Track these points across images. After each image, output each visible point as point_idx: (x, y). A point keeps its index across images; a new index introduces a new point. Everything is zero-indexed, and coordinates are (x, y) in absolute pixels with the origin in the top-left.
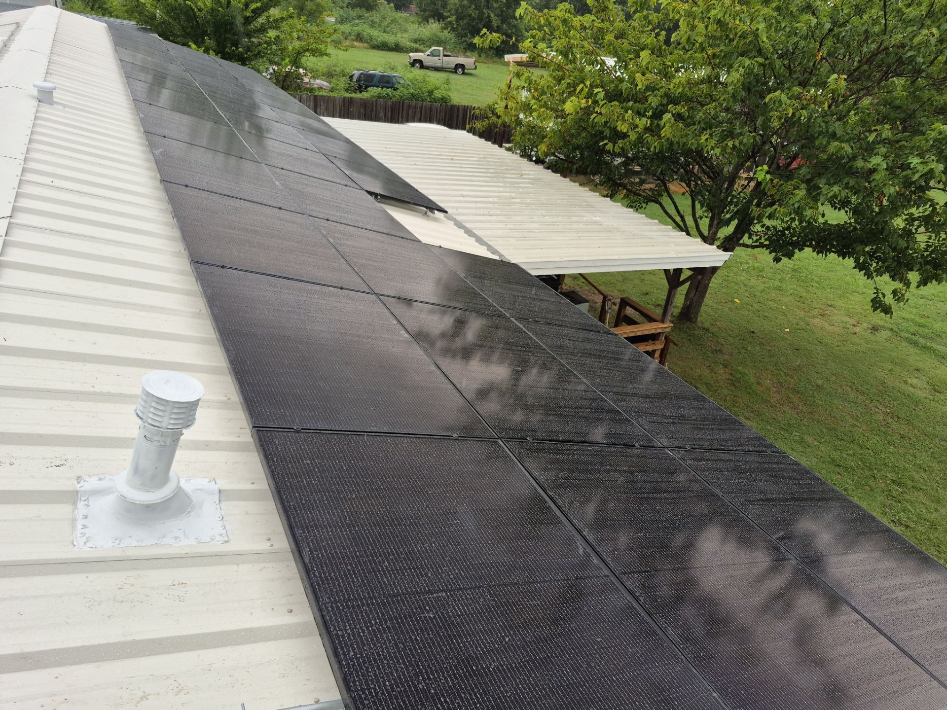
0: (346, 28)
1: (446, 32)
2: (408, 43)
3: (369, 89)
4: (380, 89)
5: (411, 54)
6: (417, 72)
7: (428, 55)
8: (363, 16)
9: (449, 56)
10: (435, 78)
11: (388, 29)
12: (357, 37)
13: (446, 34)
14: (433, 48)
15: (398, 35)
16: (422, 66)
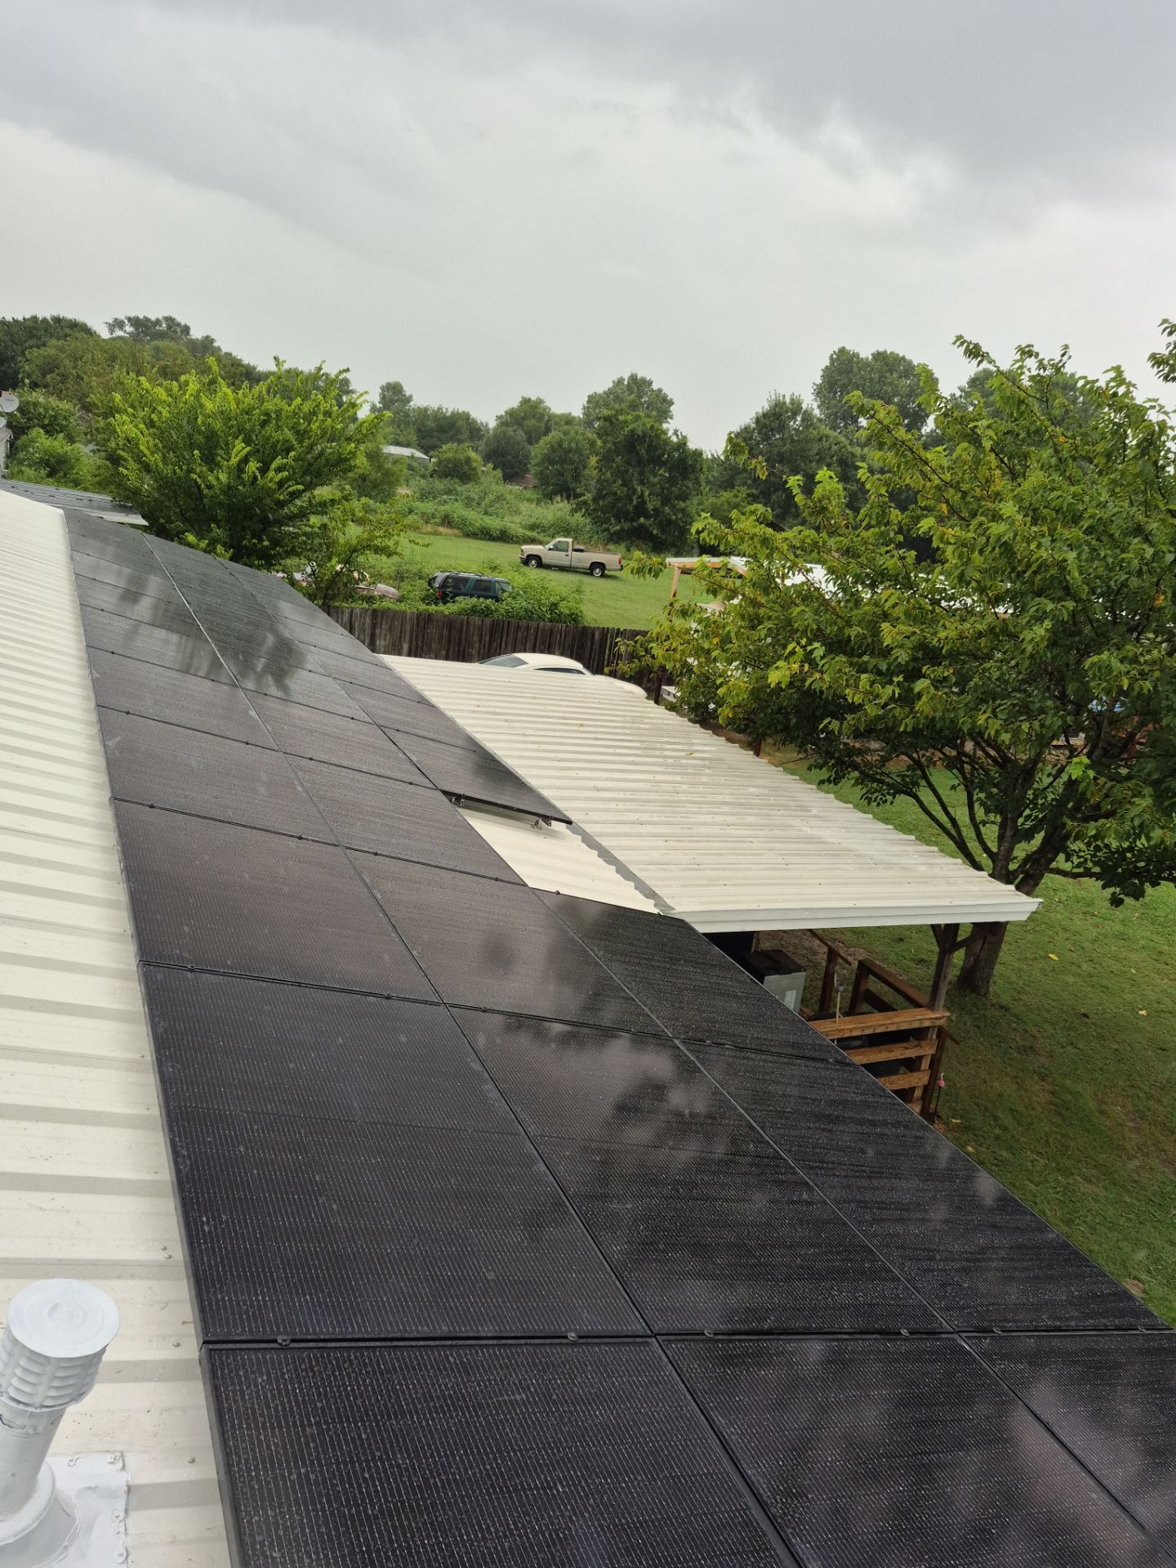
0: (429, 507)
1: (578, 515)
2: (520, 530)
3: (457, 598)
4: (474, 600)
5: (524, 547)
6: (533, 574)
7: (550, 549)
8: (455, 490)
9: (582, 551)
10: (560, 583)
11: (491, 510)
12: (443, 520)
13: (579, 518)
14: (558, 539)
15: (505, 519)
16: (540, 564)
